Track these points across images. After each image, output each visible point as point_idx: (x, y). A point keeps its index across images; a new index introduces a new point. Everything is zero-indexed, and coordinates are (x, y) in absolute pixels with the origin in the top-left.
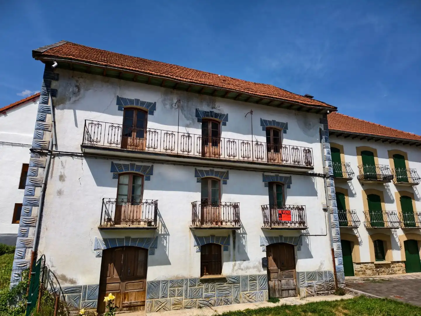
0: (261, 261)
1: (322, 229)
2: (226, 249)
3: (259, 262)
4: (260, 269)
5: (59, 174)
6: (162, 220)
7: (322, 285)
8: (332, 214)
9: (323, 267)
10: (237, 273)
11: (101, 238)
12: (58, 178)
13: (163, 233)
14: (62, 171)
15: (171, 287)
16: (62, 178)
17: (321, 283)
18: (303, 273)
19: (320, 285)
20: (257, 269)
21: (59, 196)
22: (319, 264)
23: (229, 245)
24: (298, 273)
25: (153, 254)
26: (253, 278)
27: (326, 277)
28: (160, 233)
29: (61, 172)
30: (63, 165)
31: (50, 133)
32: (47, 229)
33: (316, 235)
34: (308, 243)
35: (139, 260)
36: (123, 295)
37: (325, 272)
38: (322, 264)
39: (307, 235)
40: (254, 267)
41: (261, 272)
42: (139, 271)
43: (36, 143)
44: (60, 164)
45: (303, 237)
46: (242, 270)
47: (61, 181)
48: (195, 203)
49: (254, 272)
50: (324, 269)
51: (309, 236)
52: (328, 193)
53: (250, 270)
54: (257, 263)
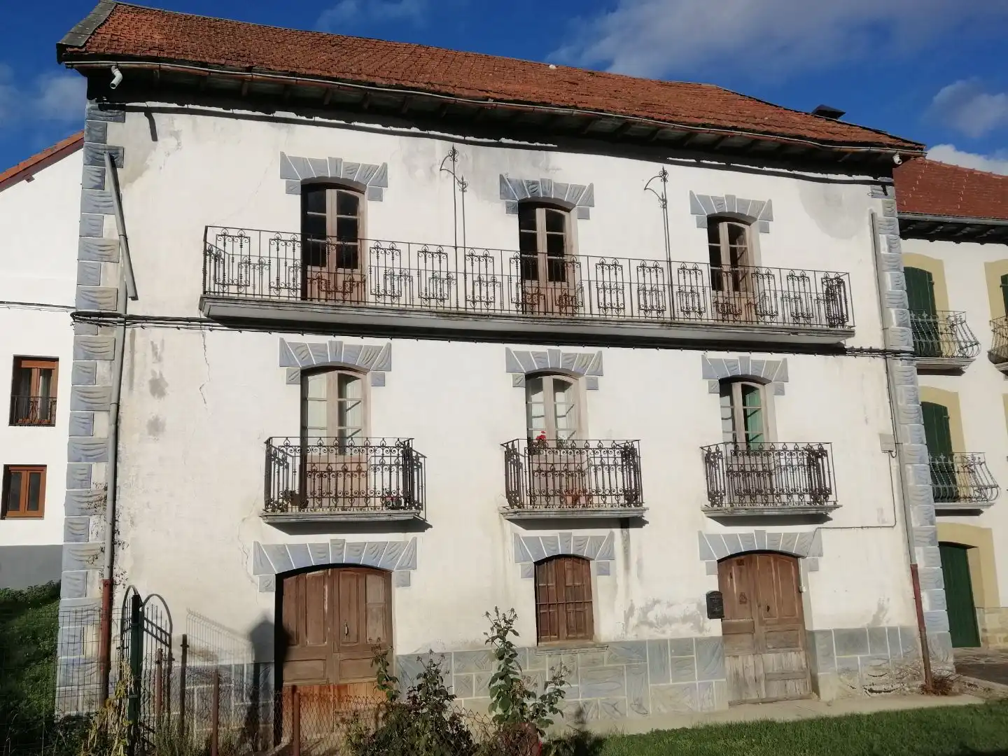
0: (705, 603)
1: (881, 511)
2: (605, 571)
3: (699, 605)
4: (701, 624)
5: (150, 377)
7: (884, 666)
8: (912, 465)
9: (888, 615)
10: (637, 635)
12: (146, 388)
14: (156, 368)
15: (458, 671)
16: (157, 388)
17: (881, 662)
18: (826, 633)
19: (877, 668)
20: (692, 624)
21: (154, 435)
22: (874, 610)
23: (613, 558)
24: (812, 633)
25: (406, 583)
26: (682, 648)
27: (894, 644)
29: (154, 373)
30: (156, 353)
31: (117, 266)
32: (132, 523)
33: (863, 527)
35: (369, 601)
36: (336, 690)
37: (893, 631)
38: (881, 609)
39: (837, 526)
40: (685, 619)
41: (704, 633)
42: (370, 629)
43: (86, 297)
44: (150, 352)
45: (824, 533)
46: (651, 625)
47: (156, 396)
48: (513, 445)
49: (685, 631)
50: (887, 622)
52: (899, 403)
53: (674, 627)
54: (693, 608)
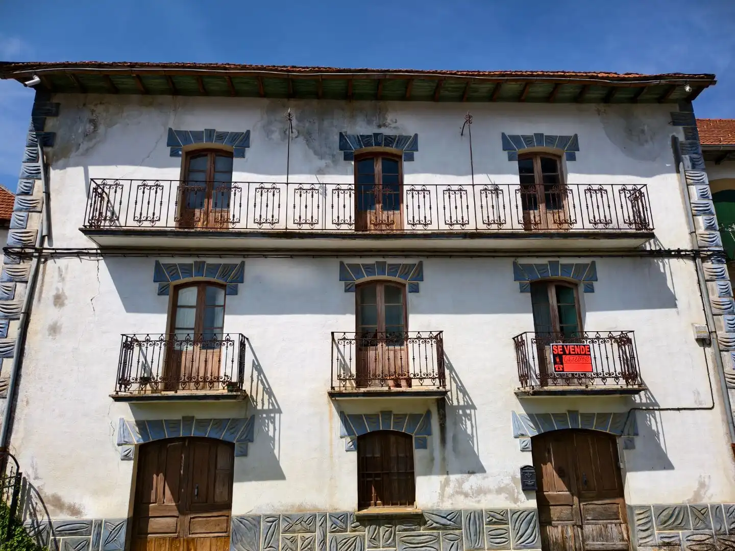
0: (519, 476)
1: (697, 393)
2: (423, 445)
3: (513, 478)
4: (516, 495)
5: (54, 293)
6: (264, 380)
7: (707, 542)
8: (728, 351)
9: (709, 494)
10: (452, 504)
11: (132, 420)
12: (52, 300)
13: (266, 407)
14: (60, 285)
15: (285, 531)
16: (59, 300)
17: (704, 537)
18: (646, 509)
19: (700, 542)
20: (507, 495)
21: (53, 336)
22: (696, 486)
23: (430, 434)
24: (631, 507)
25: (244, 454)
26: (498, 518)
27: (719, 519)
28: (259, 407)
29: (57, 289)
30: (61, 275)
31: (40, 215)
32: (27, 402)
33: (679, 409)
34: (654, 428)
35: (219, 466)
36: (185, 543)
37: (717, 508)
38: (702, 485)
39: (653, 408)
40: (500, 491)
41: (519, 503)
42: (218, 491)
43: (15, 236)
44: (56, 274)
45: (638, 415)
46: (466, 495)
47: (58, 306)
49: (500, 503)
50: (710, 498)
51: (657, 413)
52: (711, 297)
53: (489, 497)
54: (507, 481)
